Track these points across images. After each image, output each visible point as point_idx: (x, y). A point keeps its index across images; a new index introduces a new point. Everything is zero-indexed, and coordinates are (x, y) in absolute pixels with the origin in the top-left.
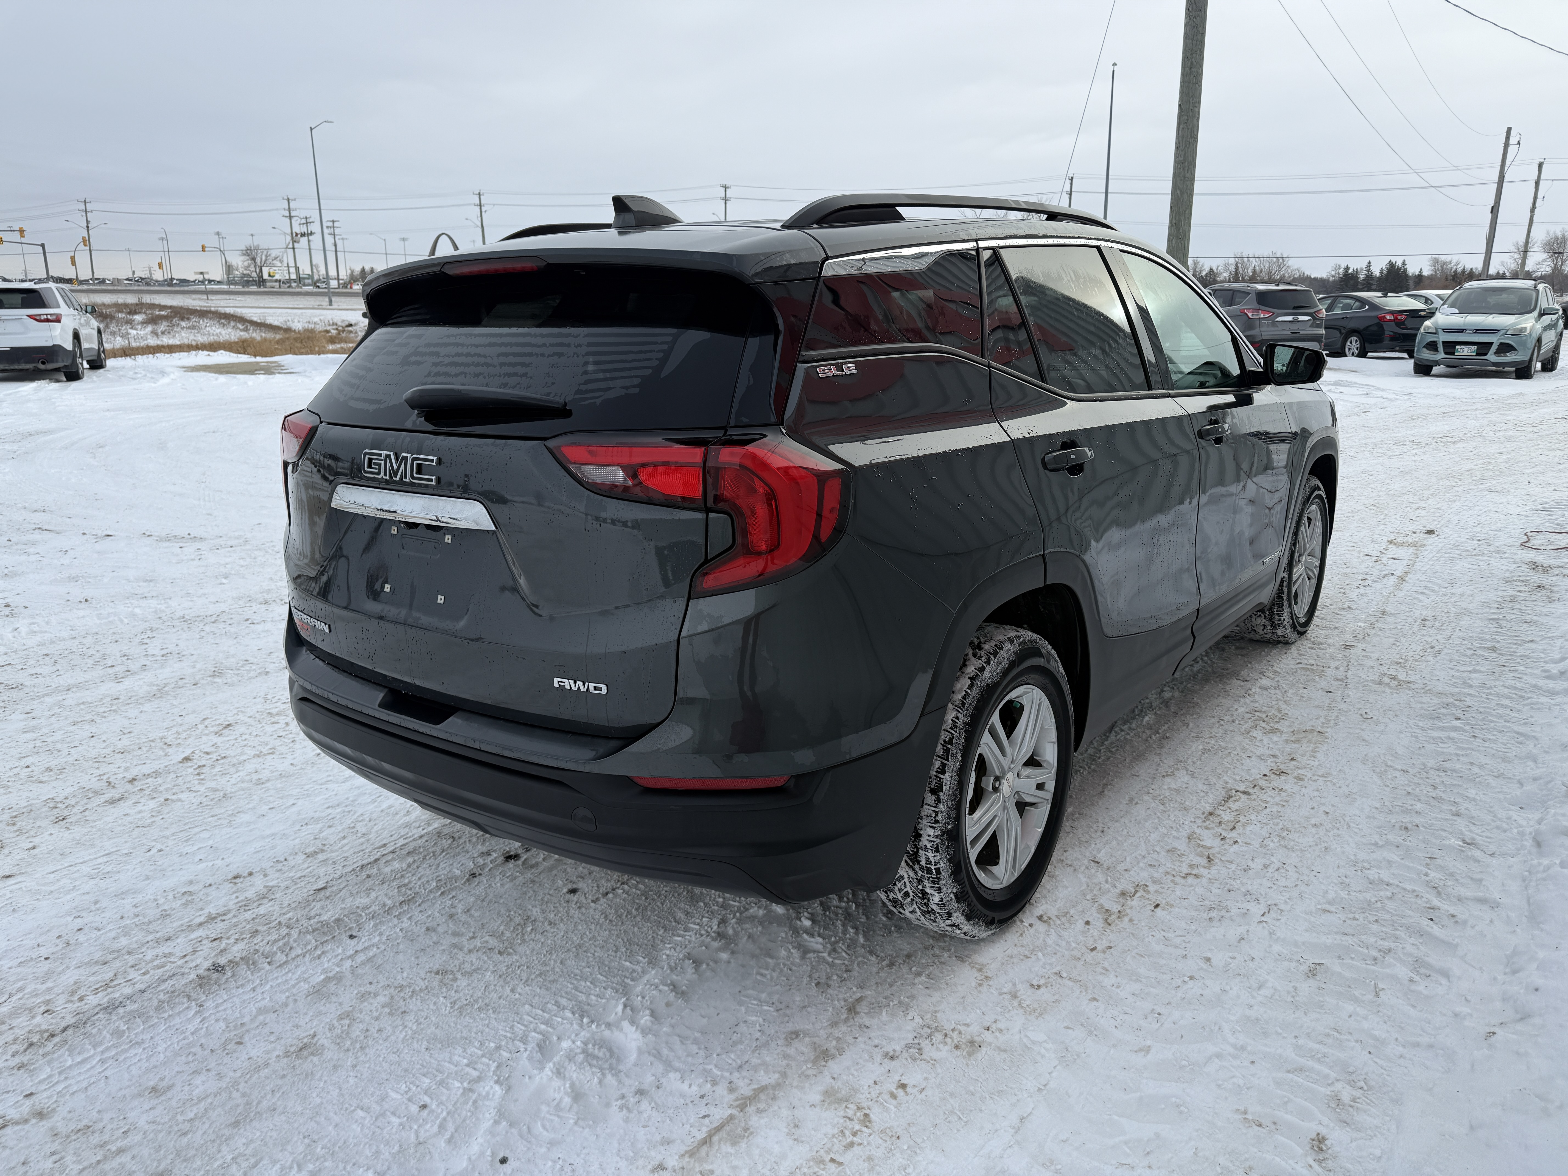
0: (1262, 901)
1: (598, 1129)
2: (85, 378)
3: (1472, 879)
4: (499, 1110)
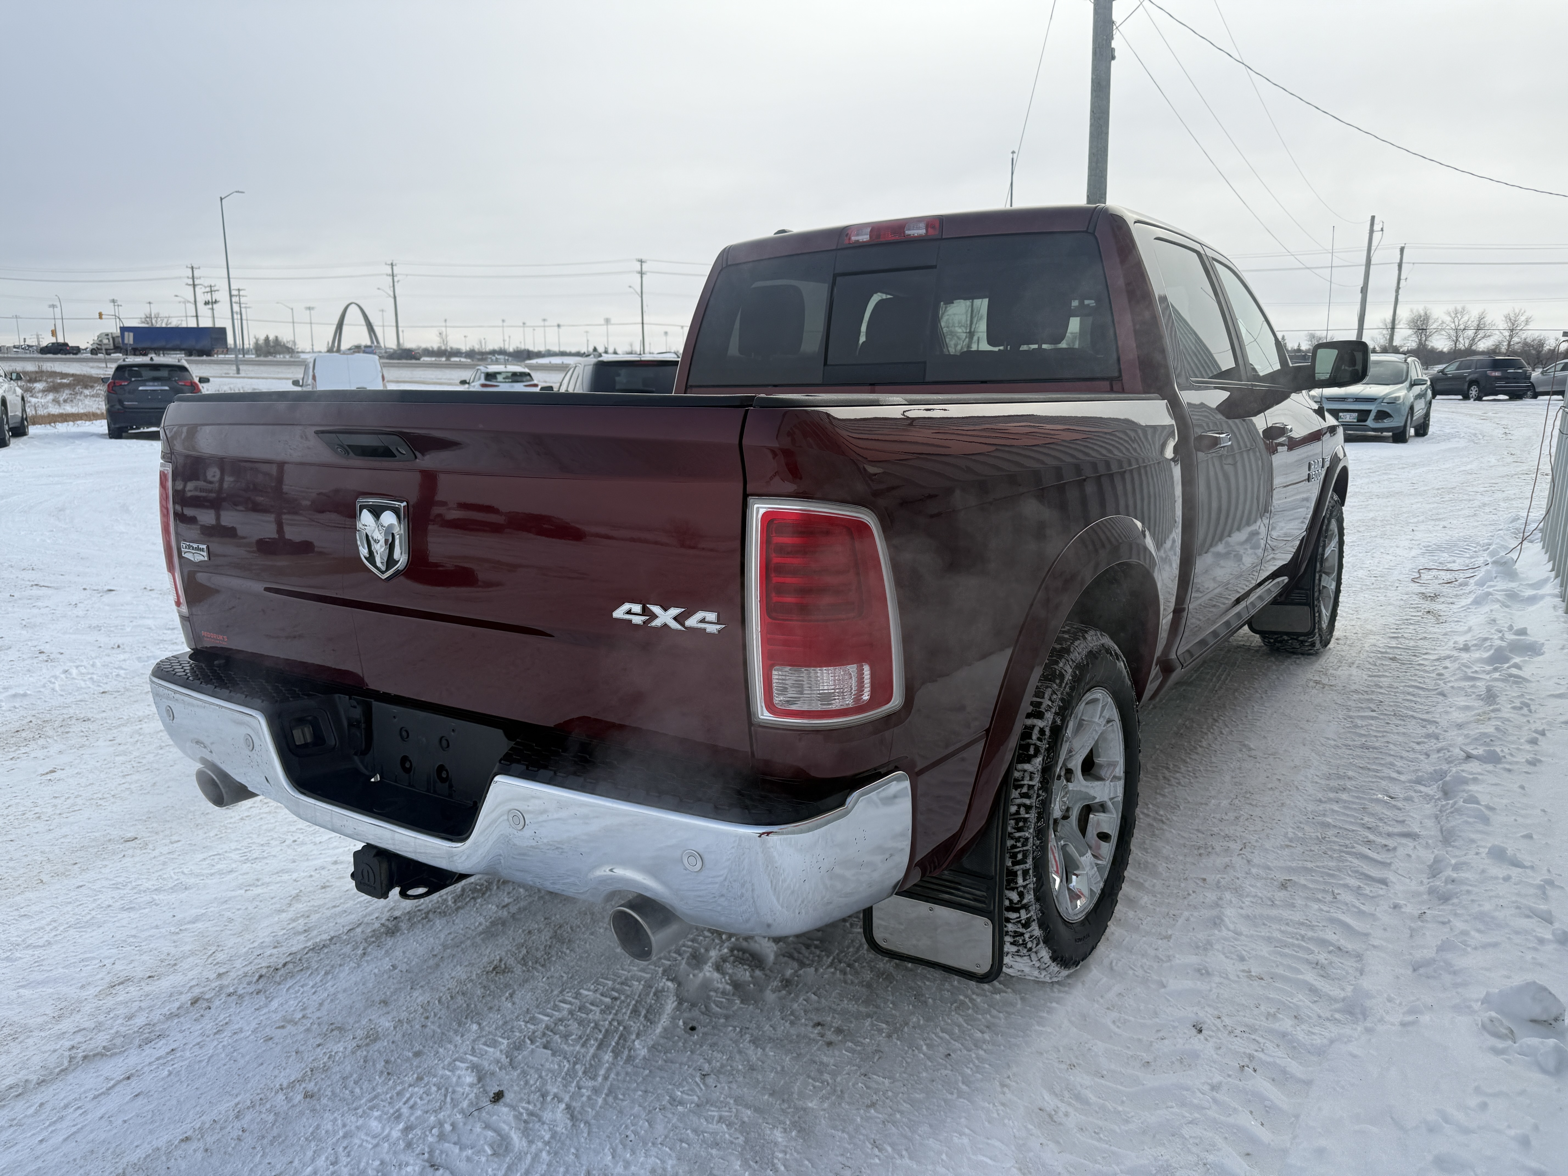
0: (1238, 841)
1: (760, 1005)
3: (1397, 821)
4: (677, 997)
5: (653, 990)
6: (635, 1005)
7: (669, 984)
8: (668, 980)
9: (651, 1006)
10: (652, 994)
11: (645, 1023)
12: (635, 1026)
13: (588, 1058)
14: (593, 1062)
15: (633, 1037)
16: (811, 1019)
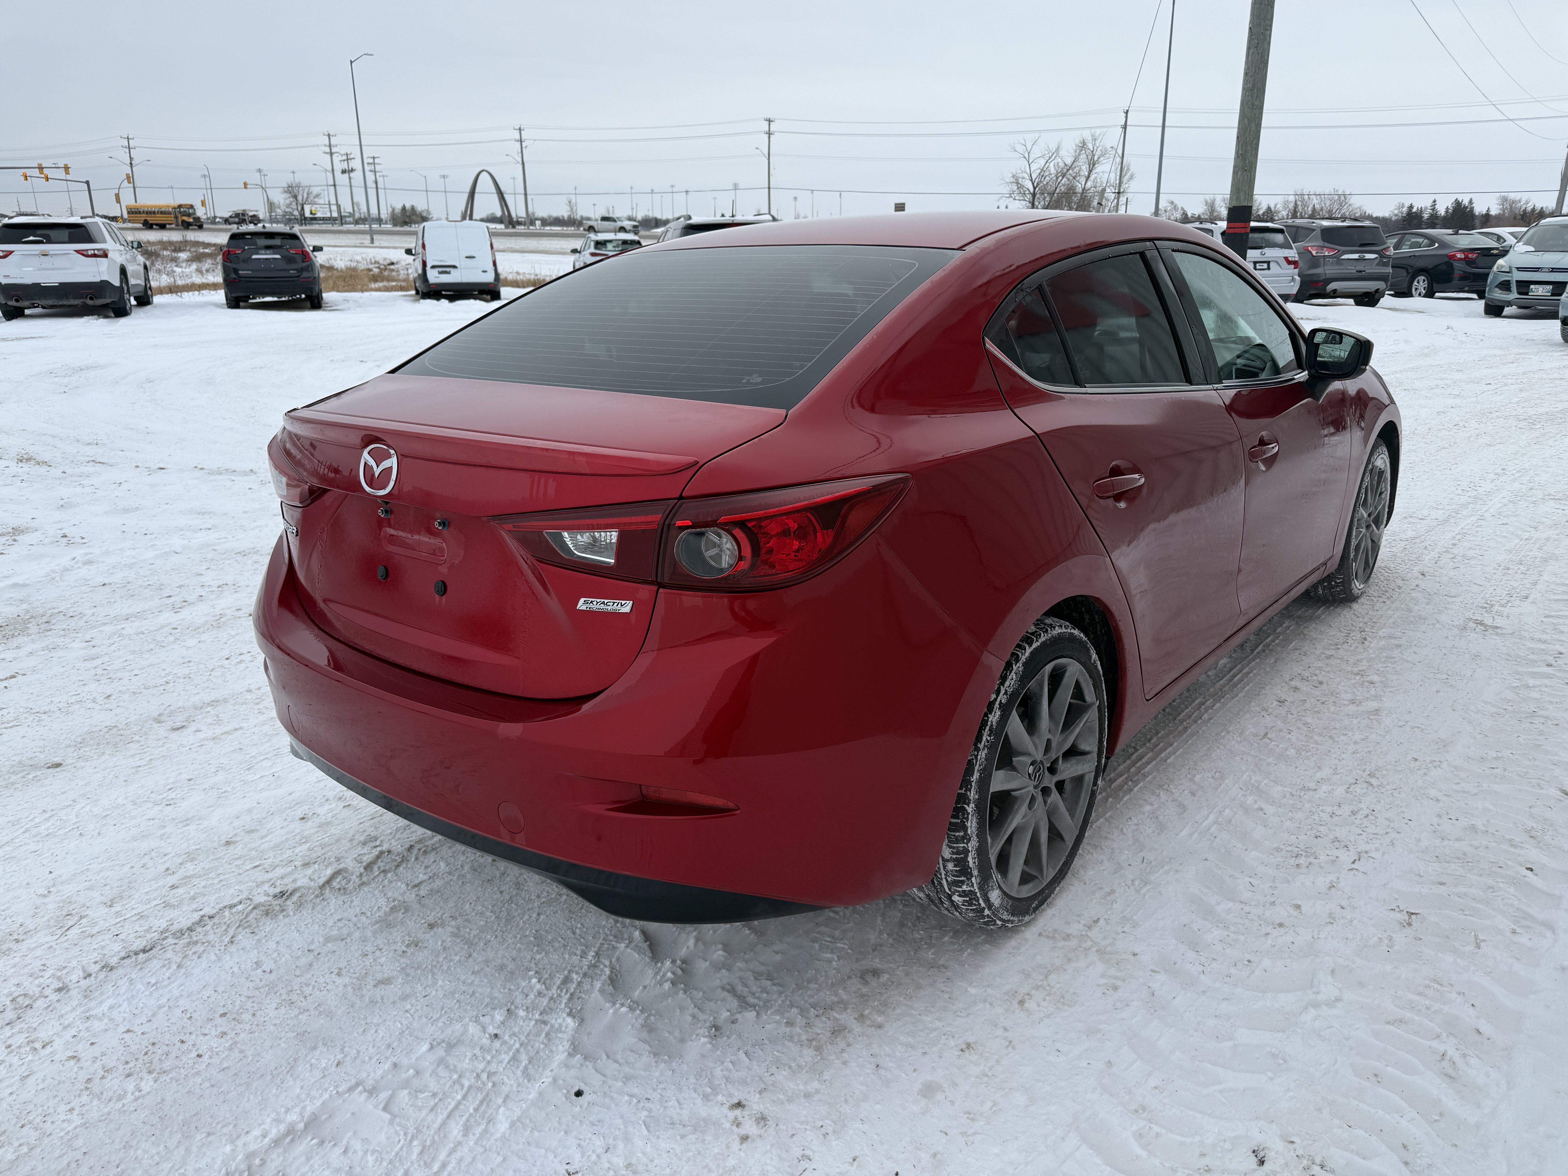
0: (1351, 848)
1: (674, 1064)
2: (133, 314)
4: (572, 1043)
5: (547, 1028)
6: (518, 1051)
7: (569, 1020)
8: (570, 1014)
9: (538, 1052)
10: (543, 1035)
11: (521, 1080)
12: (510, 1081)
13: (432, 1132)
14: (436, 1137)
15: (500, 1101)
16: (731, 1095)
